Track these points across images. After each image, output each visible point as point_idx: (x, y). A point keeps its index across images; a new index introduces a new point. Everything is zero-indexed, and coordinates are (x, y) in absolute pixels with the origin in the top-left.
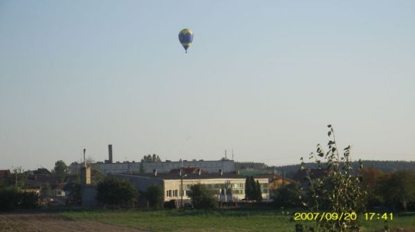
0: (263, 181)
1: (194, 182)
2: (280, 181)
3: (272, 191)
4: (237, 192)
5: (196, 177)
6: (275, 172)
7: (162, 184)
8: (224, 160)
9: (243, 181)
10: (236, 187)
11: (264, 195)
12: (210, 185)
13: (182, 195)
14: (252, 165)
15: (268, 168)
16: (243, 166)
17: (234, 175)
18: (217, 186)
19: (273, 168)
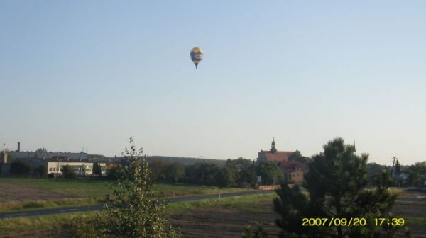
0: (103, 165)
1: (65, 164)
2: (112, 165)
3: (107, 170)
4: (88, 170)
5: (66, 161)
6: (110, 160)
7: (47, 164)
8: (82, 153)
9: (92, 164)
10: (88, 167)
11: (103, 172)
12: (73, 166)
13: (58, 170)
14: (97, 156)
15: (106, 158)
16: (92, 156)
17: (87, 161)
18: (77, 166)
19: (108, 158)
